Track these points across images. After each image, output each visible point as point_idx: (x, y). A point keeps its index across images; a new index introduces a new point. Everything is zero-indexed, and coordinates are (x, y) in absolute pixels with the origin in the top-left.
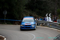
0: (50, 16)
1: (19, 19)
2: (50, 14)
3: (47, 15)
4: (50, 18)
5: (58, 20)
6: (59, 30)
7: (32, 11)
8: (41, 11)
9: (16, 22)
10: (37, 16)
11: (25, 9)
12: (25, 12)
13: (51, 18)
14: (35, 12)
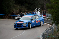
0: (39, 11)
1: (9, 14)
2: (39, 8)
3: (36, 10)
4: (39, 12)
5: (47, 15)
6: (48, 24)
7: (22, 6)
8: (31, 5)
9: (6, 17)
10: (26, 10)
11: (15, 3)
12: (14, 7)
13: (41, 12)
14: (25, 7)
